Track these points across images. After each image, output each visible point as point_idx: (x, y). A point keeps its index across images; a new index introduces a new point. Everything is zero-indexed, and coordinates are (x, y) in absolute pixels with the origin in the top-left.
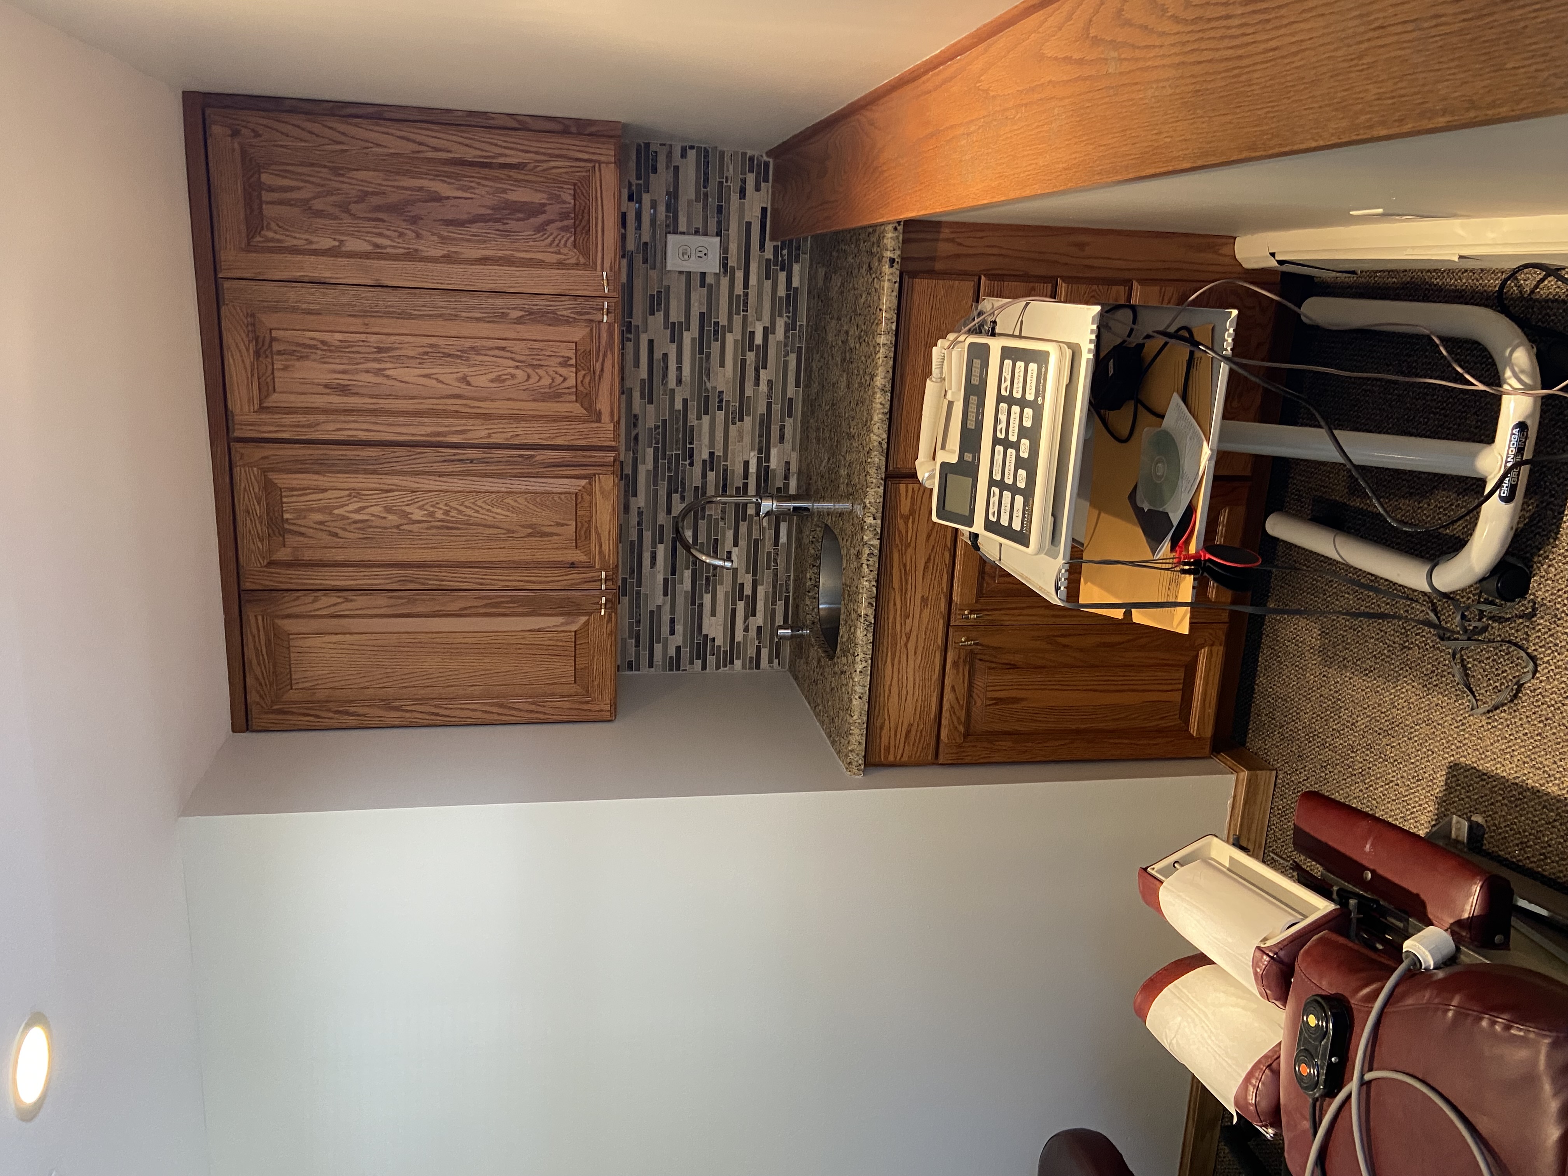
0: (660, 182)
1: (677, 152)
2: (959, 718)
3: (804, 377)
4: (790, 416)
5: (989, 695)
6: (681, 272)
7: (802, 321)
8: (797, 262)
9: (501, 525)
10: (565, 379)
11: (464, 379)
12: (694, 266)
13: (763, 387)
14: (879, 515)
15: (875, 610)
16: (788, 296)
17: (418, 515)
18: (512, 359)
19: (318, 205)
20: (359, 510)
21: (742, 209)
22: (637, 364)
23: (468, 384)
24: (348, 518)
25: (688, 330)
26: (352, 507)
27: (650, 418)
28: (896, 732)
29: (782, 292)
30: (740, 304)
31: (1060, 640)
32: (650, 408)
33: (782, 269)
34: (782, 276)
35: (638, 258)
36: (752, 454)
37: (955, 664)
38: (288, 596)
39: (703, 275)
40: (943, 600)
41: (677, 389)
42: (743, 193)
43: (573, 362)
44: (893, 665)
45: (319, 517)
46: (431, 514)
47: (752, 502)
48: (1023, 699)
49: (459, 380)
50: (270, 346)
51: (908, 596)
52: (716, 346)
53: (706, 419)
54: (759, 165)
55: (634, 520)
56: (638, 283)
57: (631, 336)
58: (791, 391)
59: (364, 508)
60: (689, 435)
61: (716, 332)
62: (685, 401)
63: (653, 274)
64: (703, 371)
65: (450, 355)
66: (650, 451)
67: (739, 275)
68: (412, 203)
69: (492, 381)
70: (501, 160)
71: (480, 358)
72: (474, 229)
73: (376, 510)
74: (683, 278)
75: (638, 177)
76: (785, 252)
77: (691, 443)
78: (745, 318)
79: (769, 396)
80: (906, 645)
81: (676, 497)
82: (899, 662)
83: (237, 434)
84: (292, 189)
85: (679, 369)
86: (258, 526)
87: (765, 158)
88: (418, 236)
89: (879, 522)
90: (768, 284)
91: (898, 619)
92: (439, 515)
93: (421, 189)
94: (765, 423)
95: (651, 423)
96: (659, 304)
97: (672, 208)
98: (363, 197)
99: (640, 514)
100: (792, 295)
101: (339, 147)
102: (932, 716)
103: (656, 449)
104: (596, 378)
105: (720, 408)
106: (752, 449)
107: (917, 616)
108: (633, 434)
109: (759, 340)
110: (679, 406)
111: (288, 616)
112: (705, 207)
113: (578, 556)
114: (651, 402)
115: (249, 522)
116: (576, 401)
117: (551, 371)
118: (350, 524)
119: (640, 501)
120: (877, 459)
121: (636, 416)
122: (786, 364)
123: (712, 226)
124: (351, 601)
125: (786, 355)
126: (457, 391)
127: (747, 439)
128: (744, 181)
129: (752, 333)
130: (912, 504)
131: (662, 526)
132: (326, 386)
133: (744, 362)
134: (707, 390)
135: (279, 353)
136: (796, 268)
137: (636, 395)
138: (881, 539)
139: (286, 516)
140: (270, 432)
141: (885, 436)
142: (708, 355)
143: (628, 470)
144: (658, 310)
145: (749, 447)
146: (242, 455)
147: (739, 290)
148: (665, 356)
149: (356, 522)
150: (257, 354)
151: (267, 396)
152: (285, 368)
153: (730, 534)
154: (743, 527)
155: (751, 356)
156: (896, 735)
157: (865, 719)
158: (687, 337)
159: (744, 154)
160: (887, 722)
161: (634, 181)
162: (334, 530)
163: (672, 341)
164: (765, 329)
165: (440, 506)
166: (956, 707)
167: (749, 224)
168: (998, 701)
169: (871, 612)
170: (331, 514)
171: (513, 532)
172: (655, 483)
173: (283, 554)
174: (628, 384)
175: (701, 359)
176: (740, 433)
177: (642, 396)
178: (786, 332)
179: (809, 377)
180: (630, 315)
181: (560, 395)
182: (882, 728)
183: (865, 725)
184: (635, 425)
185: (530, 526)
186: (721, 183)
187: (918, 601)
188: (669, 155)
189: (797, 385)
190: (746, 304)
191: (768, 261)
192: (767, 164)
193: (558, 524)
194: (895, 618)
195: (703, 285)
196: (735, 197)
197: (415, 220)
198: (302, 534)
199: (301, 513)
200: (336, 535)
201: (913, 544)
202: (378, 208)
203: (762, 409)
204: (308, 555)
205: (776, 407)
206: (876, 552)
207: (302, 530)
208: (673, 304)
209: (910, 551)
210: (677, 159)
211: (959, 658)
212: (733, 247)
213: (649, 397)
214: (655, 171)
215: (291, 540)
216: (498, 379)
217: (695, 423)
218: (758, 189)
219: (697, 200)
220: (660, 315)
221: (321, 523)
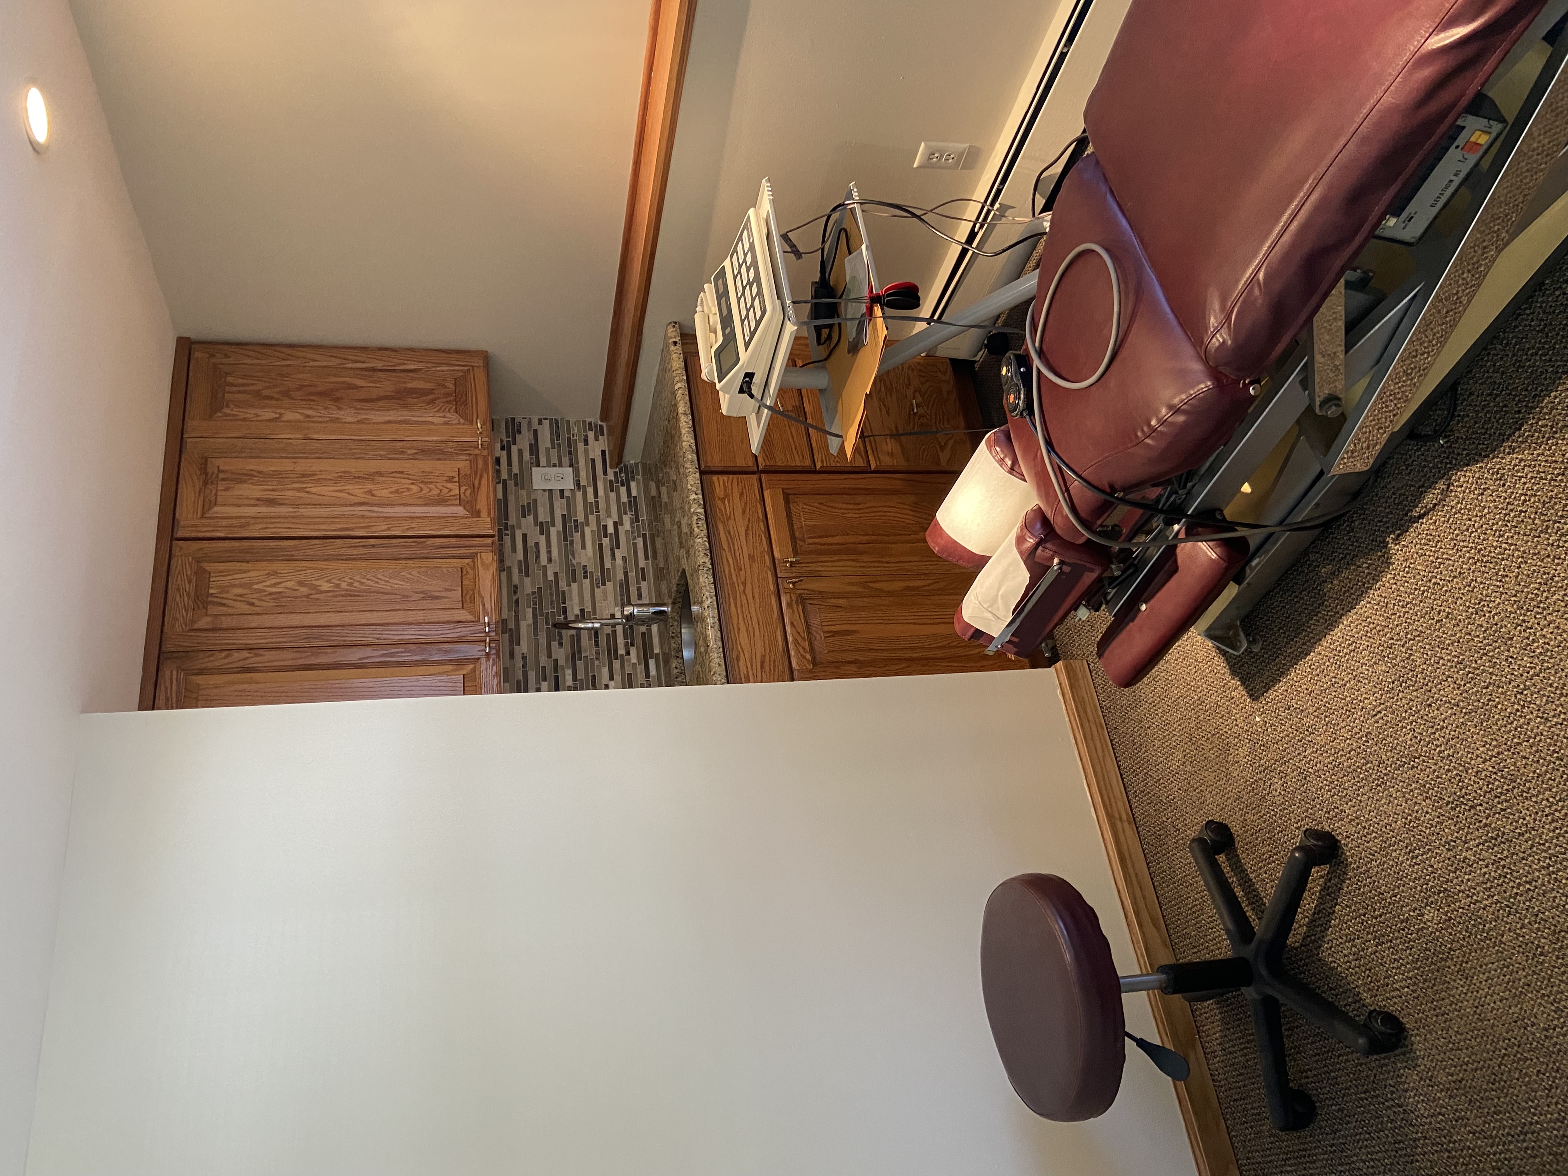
0: (524, 441)
1: (535, 421)
2: (804, 648)
3: (651, 552)
4: (644, 579)
5: (826, 629)
6: (544, 490)
7: (644, 517)
8: (634, 480)
9: (397, 592)
10: (450, 490)
11: (370, 492)
12: (556, 486)
13: (619, 561)
14: (700, 492)
15: (711, 559)
16: (630, 502)
17: (326, 586)
18: (409, 479)
19: (266, 393)
20: (274, 585)
21: (586, 452)
22: (514, 549)
23: (373, 495)
24: (265, 591)
25: (554, 525)
26: (268, 583)
27: (528, 586)
28: (751, 662)
29: (624, 498)
30: (592, 508)
31: (871, 585)
32: (527, 580)
33: (623, 485)
34: (623, 490)
35: (511, 483)
36: (616, 609)
37: (789, 605)
38: (201, 655)
39: (562, 491)
40: (767, 558)
41: (549, 566)
42: (586, 442)
43: (457, 479)
44: (736, 607)
45: (239, 591)
46: (338, 586)
47: (619, 624)
48: (855, 632)
49: (364, 493)
50: (217, 477)
51: (737, 554)
52: (577, 536)
53: (574, 586)
54: (596, 426)
55: (519, 663)
56: (511, 498)
57: (508, 532)
58: (642, 563)
59: (280, 583)
60: (563, 597)
61: (576, 527)
62: (556, 574)
63: (523, 492)
64: (568, 550)
65: (359, 477)
66: (529, 612)
67: (590, 490)
68: (338, 390)
69: (391, 493)
70: (402, 367)
71: (383, 479)
72: (381, 403)
73: (289, 584)
74: (547, 493)
75: (508, 437)
76: (623, 475)
77: (564, 603)
78: (598, 518)
79: (625, 567)
80: (744, 592)
81: (555, 644)
82: (742, 606)
83: (180, 534)
84: (248, 385)
85: (549, 552)
86: (186, 599)
87: (600, 423)
88: (339, 409)
89: (701, 497)
90: (613, 495)
91: (733, 571)
92: (344, 585)
93: (343, 383)
94: (625, 585)
95: (529, 589)
96: (529, 511)
97: (534, 449)
98: (300, 388)
99: (524, 658)
100: (633, 502)
101: (284, 363)
102: (781, 649)
103: (534, 609)
104: (475, 490)
105: (586, 577)
106: (616, 605)
107: (748, 569)
108: (515, 598)
109: (611, 530)
110: (551, 577)
111: (202, 672)
112: (559, 451)
114: (527, 575)
115: (178, 596)
116: (460, 505)
117: (439, 485)
118: (266, 596)
119: (524, 648)
120: (691, 456)
121: (516, 587)
122: (635, 545)
123: (566, 460)
124: (260, 655)
125: (635, 538)
126: (363, 500)
127: (611, 598)
128: (587, 436)
129: (605, 527)
130: (725, 490)
131: (544, 668)
132: (258, 500)
133: (601, 545)
134: (573, 565)
135: (223, 480)
136: (633, 484)
137: (515, 571)
138: (705, 508)
139: (211, 591)
140: (207, 531)
141: (693, 441)
142: (572, 542)
143: (511, 625)
144: (529, 515)
145: (613, 603)
146: (181, 548)
147: (591, 498)
148: (537, 544)
149: (271, 594)
150: (205, 483)
151: (210, 509)
152: (226, 489)
153: (605, 671)
154: (617, 665)
155: (606, 541)
156: (752, 666)
157: (720, 644)
158: (553, 531)
159: (584, 422)
160: (741, 653)
161: (505, 440)
162: (252, 600)
163: (542, 533)
164: (615, 523)
165: (346, 579)
166: (799, 639)
167: (593, 461)
168: (835, 634)
169: (707, 560)
170: (250, 588)
171: (407, 597)
172: (536, 634)
173: (204, 622)
174: (508, 563)
175: (566, 546)
176: (605, 594)
177: (520, 571)
178: (632, 523)
179: (655, 553)
180: (507, 518)
181: (446, 501)
182: (738, 660)
183: (721, 650)
184: (515, 592)
185: (422, 592)
186: (569, 439)
187: (747, 559)
188: (530, 423)
189: (647, 558)
190: (597, 507)
191: (611, 481)
192: (601, 427)
193: (446, 590)
194: (730, 571)
195: (562, 496)
196: (581, 446)
197: (337, 400)
198: (224, 605)
199: (224, 589)
200: (253, 604)
201: (732, 517)
202: (310, 394)
203: (620, 576)
204: (226, 622)
205: (632, 575)
206: (703, 517)
207: (224, 601)
208: (540, 510)
209: (731, 522)
210: (535, 425)
211: (792, 600)
212: (583, 473)
213: (525, 569)
214: (520, 432)
215: (213, 610)
216: (397, 491)
217: (566, 588)
218: (597, 439)
219: (553, 447)
220: (531, 518)
221: (241, 596)
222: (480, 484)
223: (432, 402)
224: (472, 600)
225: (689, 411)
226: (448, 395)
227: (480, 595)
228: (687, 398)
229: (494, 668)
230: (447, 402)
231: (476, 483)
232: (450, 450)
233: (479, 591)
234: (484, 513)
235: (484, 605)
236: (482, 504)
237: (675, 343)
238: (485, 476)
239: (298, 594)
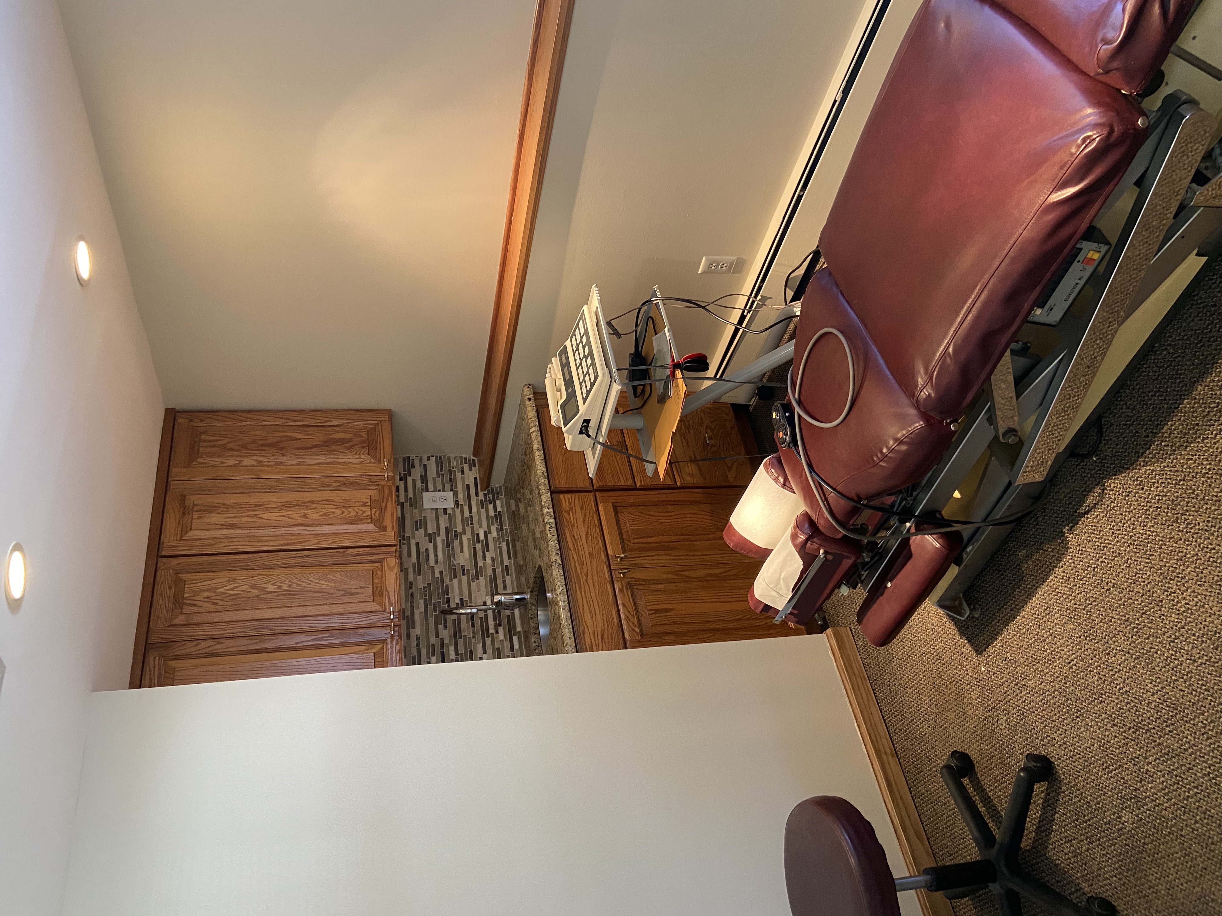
0: (416, 473)
1: (425, 458)
2: (633, 623)
3: (513, 553)
4: (508, 574)
5: (650, 608)
6: (432, 509)
7: (507, 526)
8: (498, 499)
9: (324, 590)
10: (364, 512)
11: (305, 516)
12: (440, 506)
13: (489, 561)
14: (551, 507)
15: (561, 556)
16: (496, 516)
17: (271, 588)
18: (334, 505)
19: (230, 446)
20: (232, 589)
21: (463, 480)
22: (410, 555)
23: (307, 518)
24: (226, 593)
25: (439, 535)
26: (228, 587)
27: (420, 582)
28: (594, 635)
29: (492, 513)
30: (468, 521)
31: (682, 573)
32: (420, 578)
33: (490, 503)
34: (491, 507)
35: (407, 505)
36: (487, 597)
37: (621, 590)
38: (178, 644)
39: (445, 509)
40: (603, 555)
41: (435, 566)
42: (463, 472)
43: (369, 504)
44: (581, 593)
45: (206, 594)
46: (280, 587)
47: (490, 609)
48: (672, 609)
49: (301, 517)
50: (193, 508)
51: (580, 553)
52: (457, 543)
53: (455, 581)
54: (470, 461)
55: (414, 643)
56: (407, 516)
57: (405, 542)
58: (506, 562)
59: (237, 587)
60: (447, 590)
61: (456, 536)
62: (441, 572)
63: (416, 511)
64: (450, 554)
65: (297, 505)
66: (422, 602)
67: (466, 508)
68: (281, 442)
69: (321, 516)
70: (329, 424)
71: (314, 505)
72: (314, 450)
73: (244, 588)
74: (434, 511)
75: (405, 470)
76: (490, 496)
77: (447, 595)
78: (472, 528)
79: (493, 565)
80: (586, 581)
81: (441, 627)
82: (585, 592)
83: (164, 553)
84: (217, 440)
85: (436, 556)
86: (167, 602)
87: (472, 458)
88: (283, 455)
89: (552, 510)
90: (483, 511)
91: (577, 566)
92: (285, 587)
93: (286, 436)
94: (493, 579)
95: (421, 585)
96: (421, 525)
97: (424, 478)
98: (254, 442)
99: (418, 638)
100: (498, 516)
101: (244, 424)
102: (616, 624)
103: (425, 600)
104: (382, 511)
105: (463, 574)
106: (487, 595)
107: (589, 564)
108: (411, 591)
109: (482, 537)
110: (437, 575)
111: (177, 658)
112: (443, 480)
113: (375, 607)
114: (420, 574)
115: (161, 600)
116: (371, 522)
117: (356, 509)
118: (226, 597)
119: (417, 630)
120: (543, 480)
121: (411, 583)
122: (500, 548)
123: (448, 486)
124: (222, 643)
125: (500, 543)
126: (300, 522)
127: (483, 589)
128: (463, 468)
129: (478, 535)
130: (570, 505)
131: (433, 646)
132: (222, 525)
133: (475, 549)
134: (454, 565)
135: (197, 511)
136: (498, 503)
137: (411, 571)
138: (555, 519)
139: (186, 595)
140: (184, 550)
141: (545, 469)
142: (453, 548)
143: (408, 613)
144: (421, 528)
145: (485, 593)
146: (165, 563)
147: (467, 514)
148: (427, 550)
149: (230, 595)
150: (184, 514)
151: (186, 533)
152: (199, 518)
153: (480, 647)
154: (488, 641)
155: (478, 546)
156: (594, 638)
157: (570, 622)
158: (439, 540)
159: (461, 457)
160: (586, 629)
161: (403, 472)
162: (215, 601)
163: (430, 542)
164: (485, 532)
165: (286, 582)
166: (630, 617)
167: (468, 486)
168: (656, 611)
169: (558, 558)
170: (215, 592)
171: (332, 594)
172: (427, 620)
173: (180, 619)
174: (405, 565)
175: (448, 550)
176: (478, 586)
177: (414, 572)
178: (497, 532)
179: (515, 554)
180: (404, 531)
181: (361, 520)
182: (584, 633)
183: (571, 626)
184: (411, 588)
185: (343, 590)
186: (450, 470)
187: (587, 556)
188: (421, 460)
189: (509, 558)
190: (472, 521)
191: (482, 501)
192: (474, 460)
193: (361, 587)
194: (575, 566)
195: (445, 513)
196: (459, 475)
197: (281, 449)
198: (195, 605)
199: (196, 593)
200: (216, 604)
201: (576, 525)
202: (263, 445)
203: (490, 572)
204: (196, 619)
205: (499, 571)
206: (554, 525)
207: (195, 603)
208: (429, 524)
209: (575, 529)
210: (425, 461)
211: (622, 586)
212: (460, 496)
213: (418, 570)
214: (413, 467)
215: (187, 609)
216: (325, 514)
217: (449, 583)
218: (470, 470)
219: (438, 477)
220: (422, 531)
221: (208, 598)
222: (386, 506)
223: (351, 447)
224: (381, 595)
225: (541, 448)
226: (364, 442)
227: (386, 590)
228: (540, 438)
229: (398, 647)
230: (362, 447)
231: (384, 505)
232: (364, 482)
233: (386, 587)
234: (389, 528)
235: (389, 598)
236: (388, 522)
237: (530, 399)
238: (390, 499)
239: (249, 595)
